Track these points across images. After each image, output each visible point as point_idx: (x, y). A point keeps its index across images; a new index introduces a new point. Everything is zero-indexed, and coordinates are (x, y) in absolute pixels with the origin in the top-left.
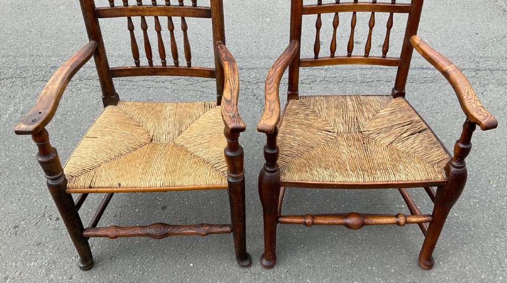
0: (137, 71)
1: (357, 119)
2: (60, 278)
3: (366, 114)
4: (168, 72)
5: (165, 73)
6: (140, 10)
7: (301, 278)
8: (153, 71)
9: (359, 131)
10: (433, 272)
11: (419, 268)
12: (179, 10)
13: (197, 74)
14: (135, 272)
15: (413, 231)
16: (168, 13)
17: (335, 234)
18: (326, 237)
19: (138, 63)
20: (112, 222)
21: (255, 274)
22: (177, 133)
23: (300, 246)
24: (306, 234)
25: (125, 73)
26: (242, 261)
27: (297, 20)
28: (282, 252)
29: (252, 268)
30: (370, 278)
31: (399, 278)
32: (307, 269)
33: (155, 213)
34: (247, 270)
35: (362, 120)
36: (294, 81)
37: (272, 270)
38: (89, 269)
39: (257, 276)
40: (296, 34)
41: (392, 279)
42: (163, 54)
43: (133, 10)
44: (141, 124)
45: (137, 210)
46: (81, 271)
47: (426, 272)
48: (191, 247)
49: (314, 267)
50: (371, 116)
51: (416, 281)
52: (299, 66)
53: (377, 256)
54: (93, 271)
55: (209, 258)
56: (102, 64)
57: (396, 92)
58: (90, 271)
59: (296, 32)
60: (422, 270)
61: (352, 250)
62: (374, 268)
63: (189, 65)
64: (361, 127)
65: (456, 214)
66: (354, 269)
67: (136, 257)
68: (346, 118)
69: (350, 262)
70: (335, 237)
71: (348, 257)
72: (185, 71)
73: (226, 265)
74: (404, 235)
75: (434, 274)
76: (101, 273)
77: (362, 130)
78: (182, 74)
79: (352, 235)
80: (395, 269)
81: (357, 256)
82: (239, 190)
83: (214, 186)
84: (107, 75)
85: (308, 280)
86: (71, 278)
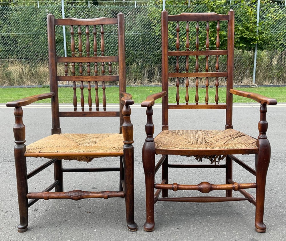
0: (74, 114)
1: (204, 138)
2: (3, 235)
3: (209, 136)
4: (93, 114)
5: (91, 115)
6: (81, 78)
7: (172, 236)
8: (84, 114)
9: (206, 143)
10: (266, 234)
11: (257, 232)
12: (102, 77)
13: (109, 115)
14: (56, 233)
15: (251, 217)
16: (96, 79)
17: (197, 218)
18: (190, 219)
19: (75, 109)
20: (43, 213)
21: (139, 234)
22: (94, 143)
23: (172, 223)
24: (176, 218)
25: (68, 114)
26: (130, 224)
27: (165, 80)
28: (159, 225)
29: (137, 232)
30: (222, 237)
31: (242, 236)
32: (176, 232)
33: (73, 210)
34: (134, 232)
35: (207, 138)
36: (166, 117)
37: (152, 233)
38: (24, 231)
39: (141, 235)
40: (165, 87)
41: (237, 237)
42: (90, 103)
43: (77, 78)
44: (73, 140)
45: (61, 208)
46: (18, 233)
47: (262, 234)
48: (96, 223)
49: (182, 232)
50: (213, 136)
51: (255, 238)
52: (168, 109)
53: (226, 227)
54: (26, 232)
55: (108, 228)
56: (55, 107)
57: (227, 126)
58: (24, 233)
59: (165, 86)
60: (258, 233)
61: (209, 225)
62: (224, 232)
63: (105, 109)
64: (207, 141)
65: (281, 211)
66: (209, 233)
67: (57, 227)
68: (198, 137)
69: (207, 230)
70: (197, 219)
71: (206, 228)
72: (102, 113)
73: (119, 230)
74: (245, 219)
75: (267, 235)
76: (33, 234)
77: (207, 142)
78: (100, 116)
79: (208, 219)
80: (239, 233)
81: (212, 227)
82: (130, 154)
83: (115, 152)
84: (57, 115)
85: (177, 237)
86: (11, 236)
